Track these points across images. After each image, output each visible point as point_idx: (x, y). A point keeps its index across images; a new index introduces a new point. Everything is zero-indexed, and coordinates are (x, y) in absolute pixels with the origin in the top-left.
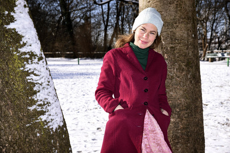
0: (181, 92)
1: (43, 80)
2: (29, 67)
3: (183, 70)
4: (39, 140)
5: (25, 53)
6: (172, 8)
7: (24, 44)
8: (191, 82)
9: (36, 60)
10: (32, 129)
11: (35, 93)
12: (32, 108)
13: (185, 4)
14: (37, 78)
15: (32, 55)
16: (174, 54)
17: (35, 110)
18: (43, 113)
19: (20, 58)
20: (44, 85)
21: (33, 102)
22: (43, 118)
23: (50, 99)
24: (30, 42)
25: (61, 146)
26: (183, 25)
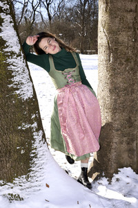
0: (121, 79)
1: (19, 69)
2: (9, 60)
3: (123, 64)
4: (14, 105)
5: (8, 52)
6: (117, 20)
7: (7, 46)
8: (129, 72)
9: (15, 57)
10: (10, 98)
11: (13, 77)
12: (10, 86)
13: (127, 18)
14: (15, 67)
15: (13, 53)
16: (117, 54)
17: (12, 87)
18: (18, 89)
19: (4, 55)
20: (20, 72)
21: (11, 82)
22: (18, 92)
23: (23, 81)
24: (11, 45)
25: (29, 110)
26: (124, 33)
